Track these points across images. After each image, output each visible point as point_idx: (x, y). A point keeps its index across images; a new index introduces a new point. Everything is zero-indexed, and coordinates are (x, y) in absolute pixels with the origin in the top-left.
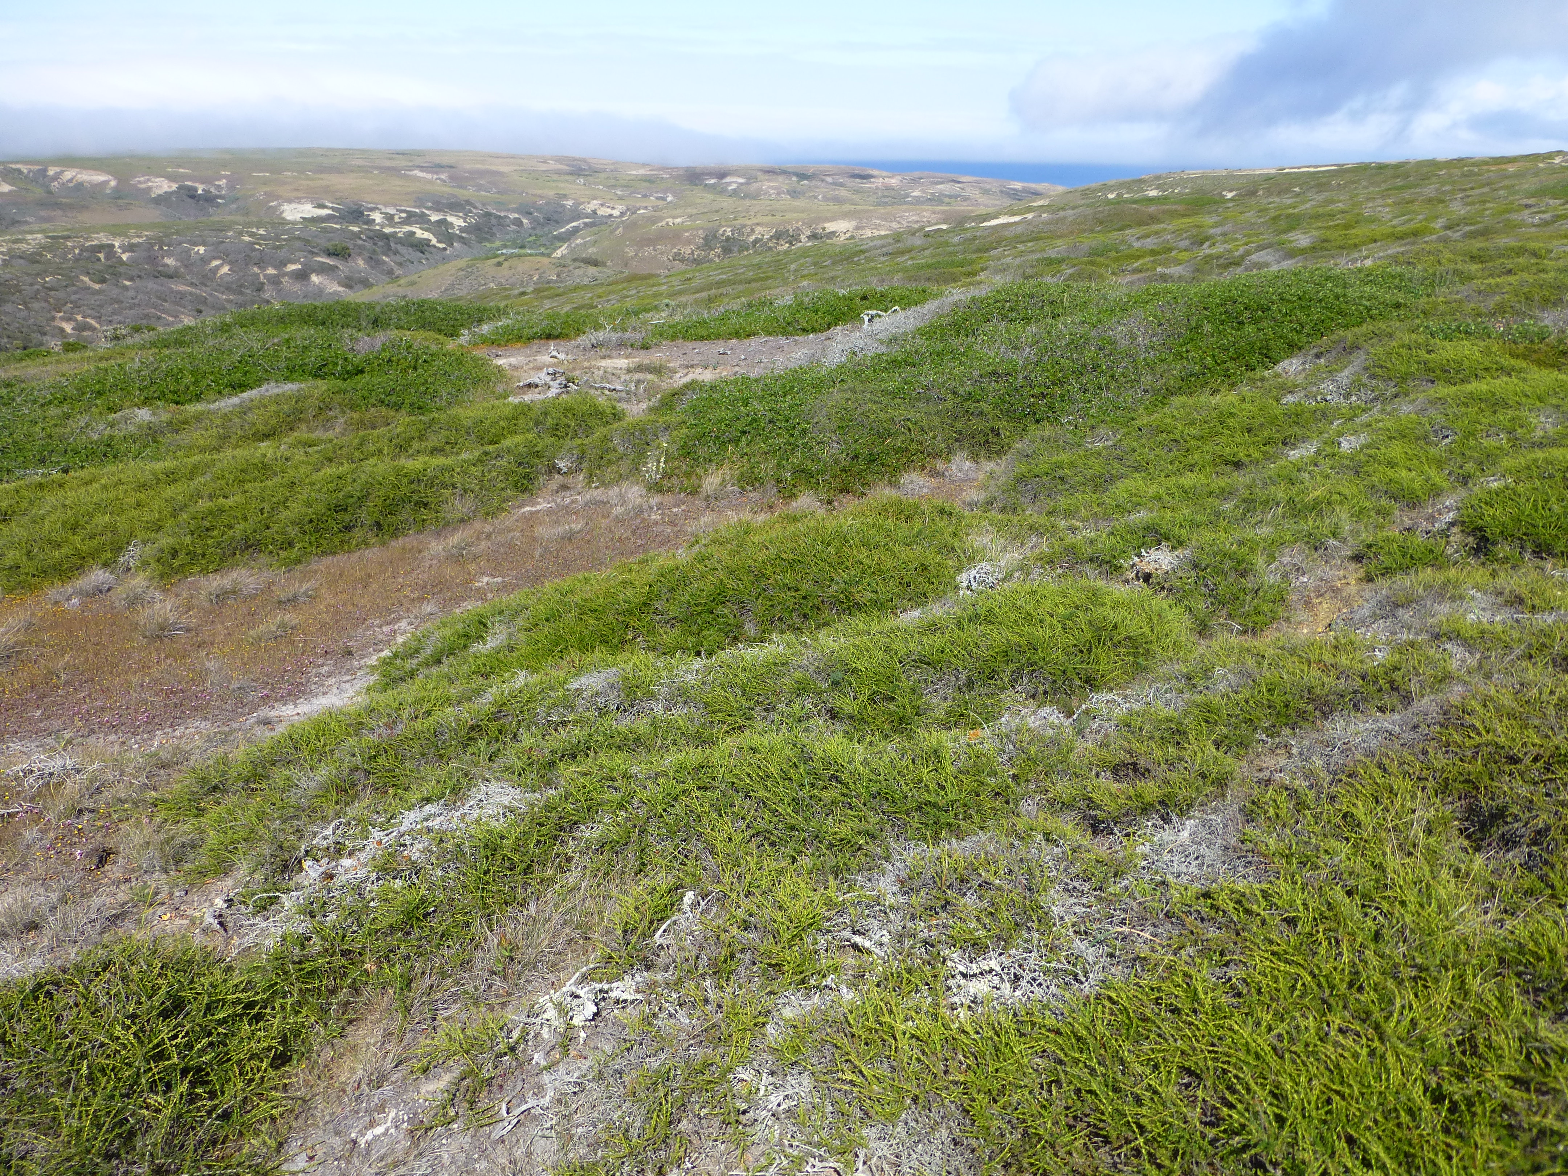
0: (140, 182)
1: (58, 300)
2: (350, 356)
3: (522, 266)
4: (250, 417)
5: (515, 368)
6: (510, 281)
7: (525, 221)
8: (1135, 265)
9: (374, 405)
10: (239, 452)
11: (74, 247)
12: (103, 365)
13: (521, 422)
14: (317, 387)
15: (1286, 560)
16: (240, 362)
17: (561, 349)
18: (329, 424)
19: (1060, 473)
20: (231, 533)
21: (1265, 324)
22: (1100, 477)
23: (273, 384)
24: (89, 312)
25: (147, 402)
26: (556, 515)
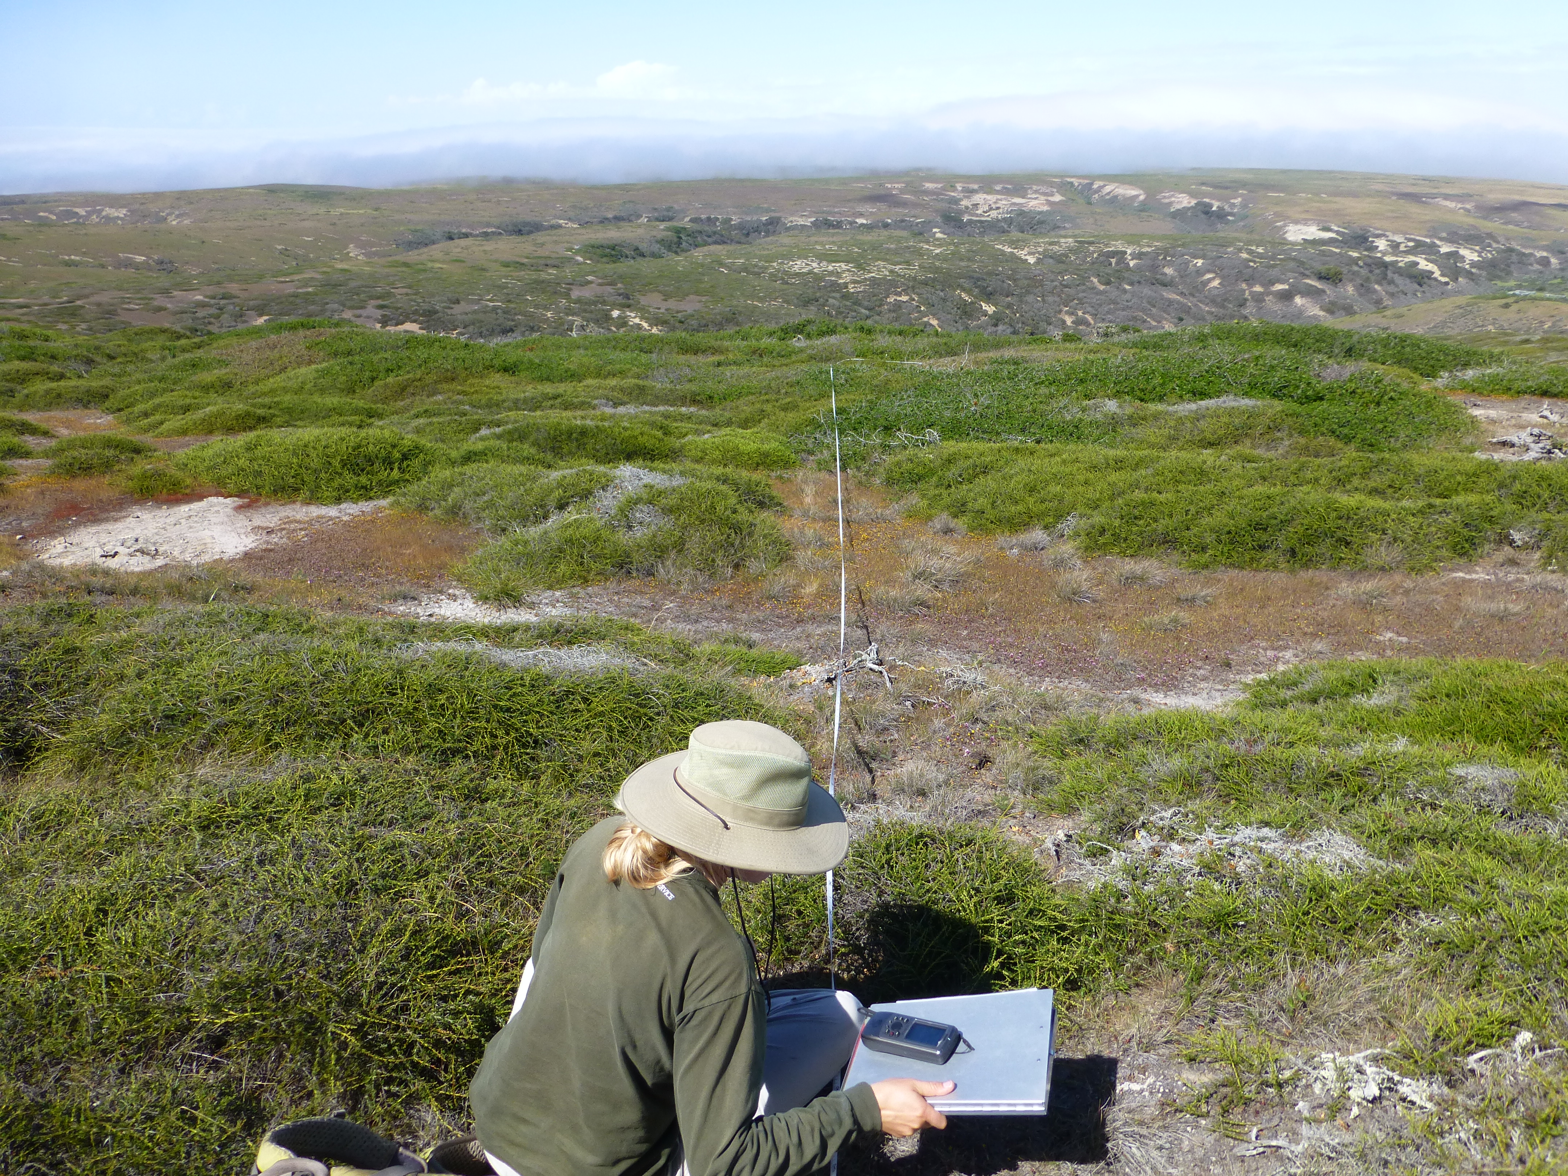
0: (1165, 197)
1: (1069, 296)
2: (1314, 382)
3: (1534, 311)
4: (1202, 424)
5: (1493, 421)
6: (1515, 325)
7: (1554, 261)
9: (1323, 434)
10: (1183, 454)
11: (1094, 252)
12: (1091, 357)
13: (1483, 481)
14: (1272, 407)
16: (1207, 372)
17: (1556, 410)
18: (1273, 444)
20: (1154, 525)
23: (1231, 397)
24: (1089, 309)
25: (1117, 395)
26: (1491, 590)
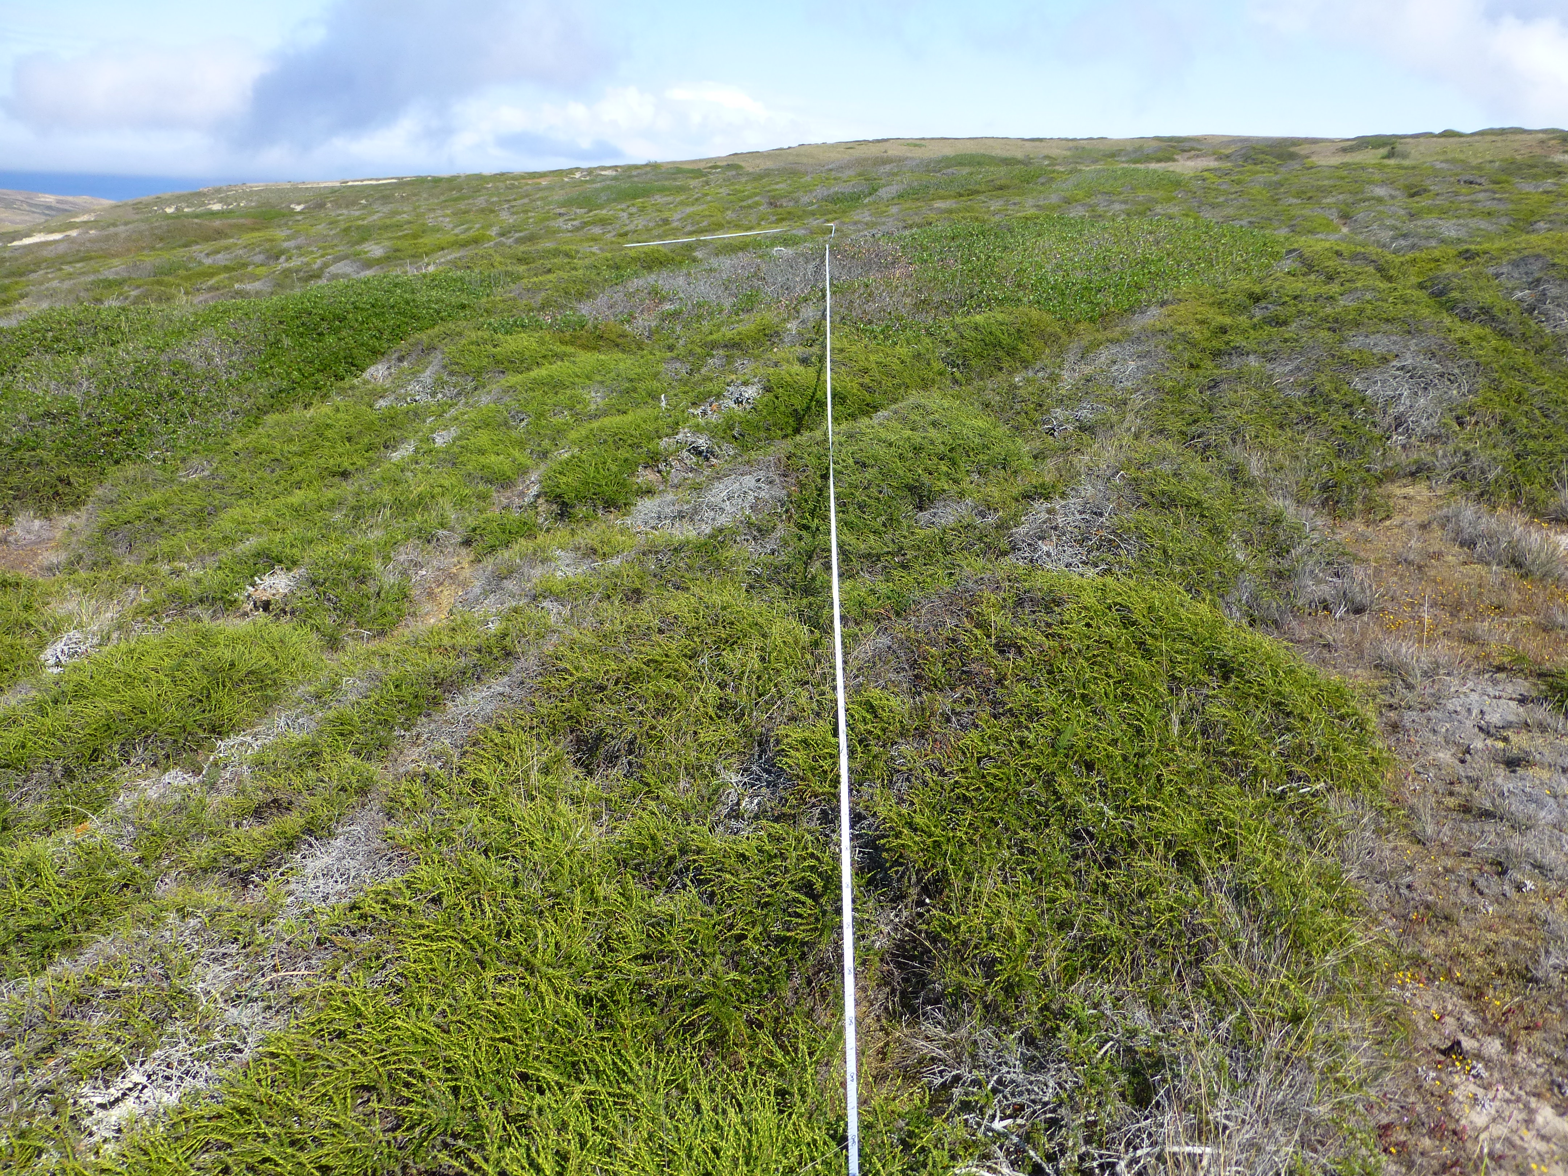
8: (210, 283)
15: (402, 558)
19: (155, 514)
21: (344, 333)
22: (202, 511)
